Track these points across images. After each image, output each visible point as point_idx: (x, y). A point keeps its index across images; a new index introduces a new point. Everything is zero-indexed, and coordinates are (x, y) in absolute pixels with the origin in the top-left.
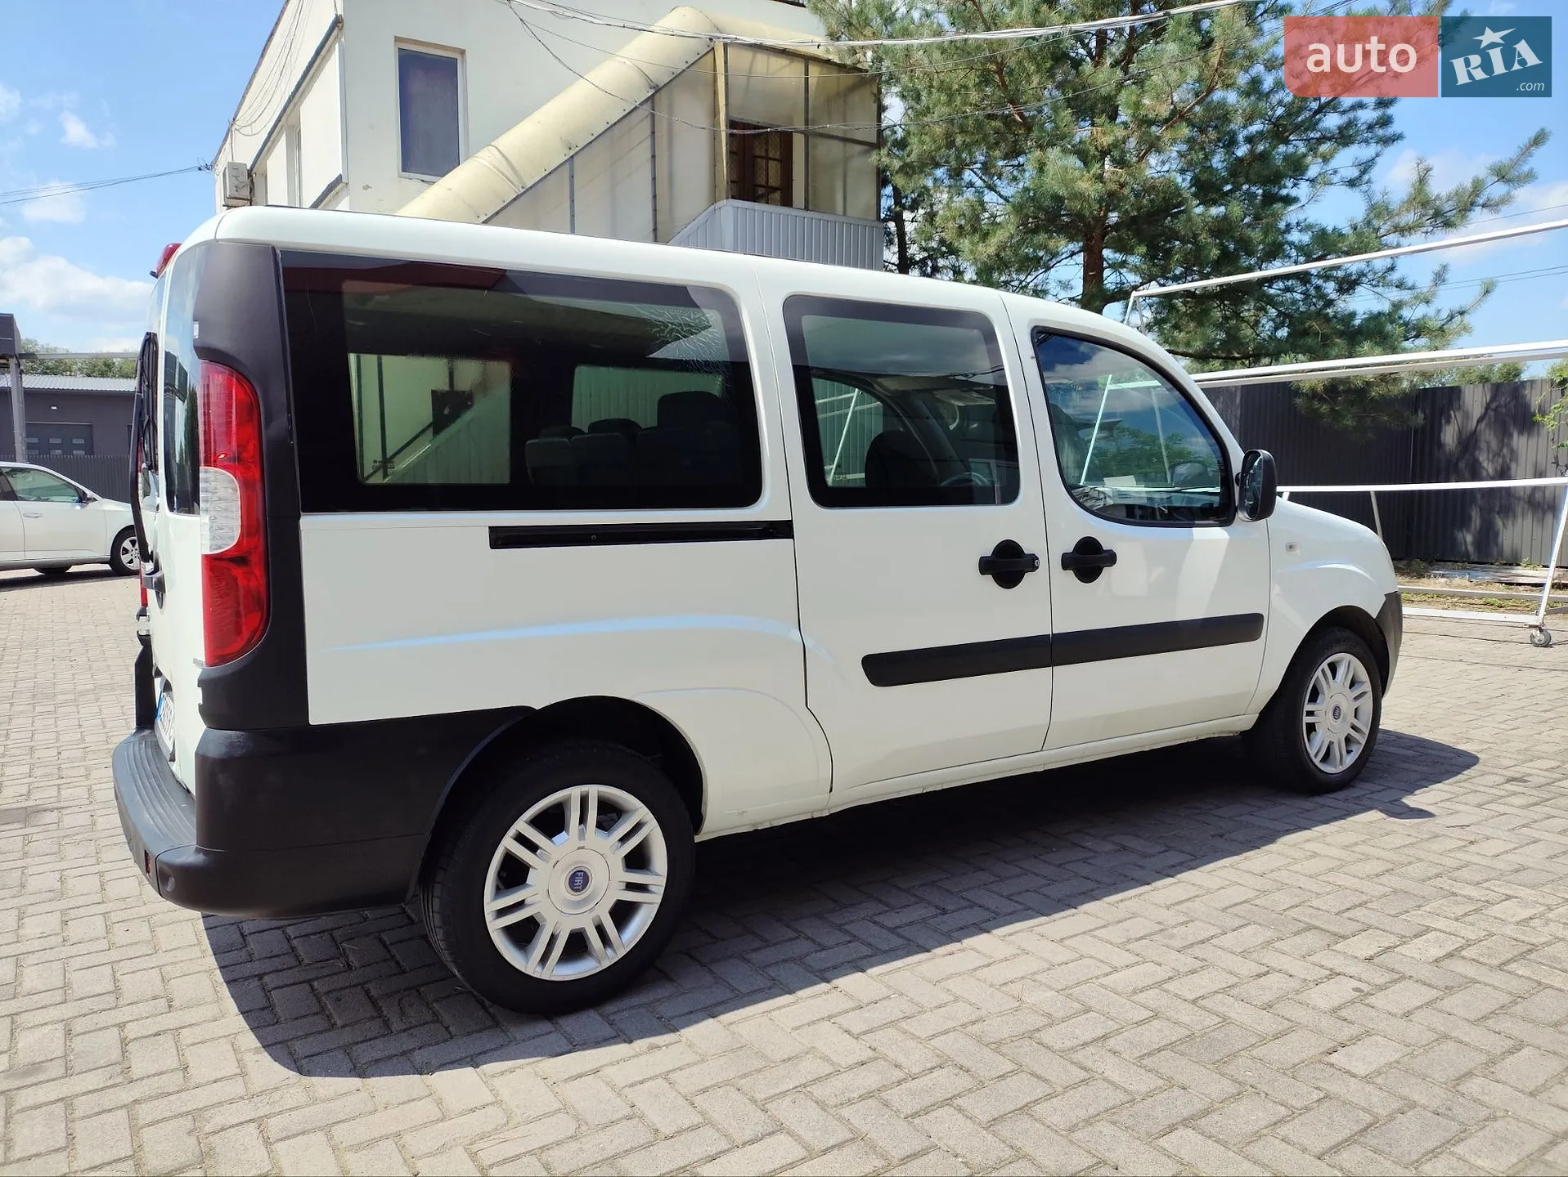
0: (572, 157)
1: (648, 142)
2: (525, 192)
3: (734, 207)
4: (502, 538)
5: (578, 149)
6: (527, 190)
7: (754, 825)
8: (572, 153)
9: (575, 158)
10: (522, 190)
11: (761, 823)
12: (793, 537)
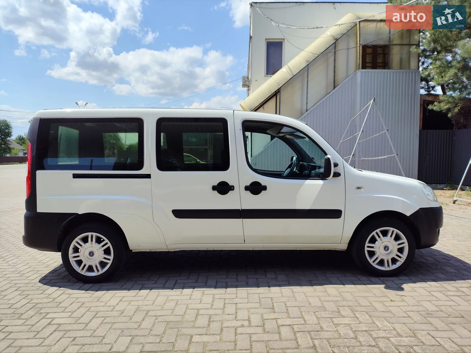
0: (308, 64)
1: (333, 56)
2: (293, 77)
3: (361, 72)
4: (76, 176)
5: (310, 62)
6: (294, 76)
7: (150, 250)
8: (308, 63)
9: (309, 64)
10: (293, 76)
11: (152, 250)
12: (151, 178)
